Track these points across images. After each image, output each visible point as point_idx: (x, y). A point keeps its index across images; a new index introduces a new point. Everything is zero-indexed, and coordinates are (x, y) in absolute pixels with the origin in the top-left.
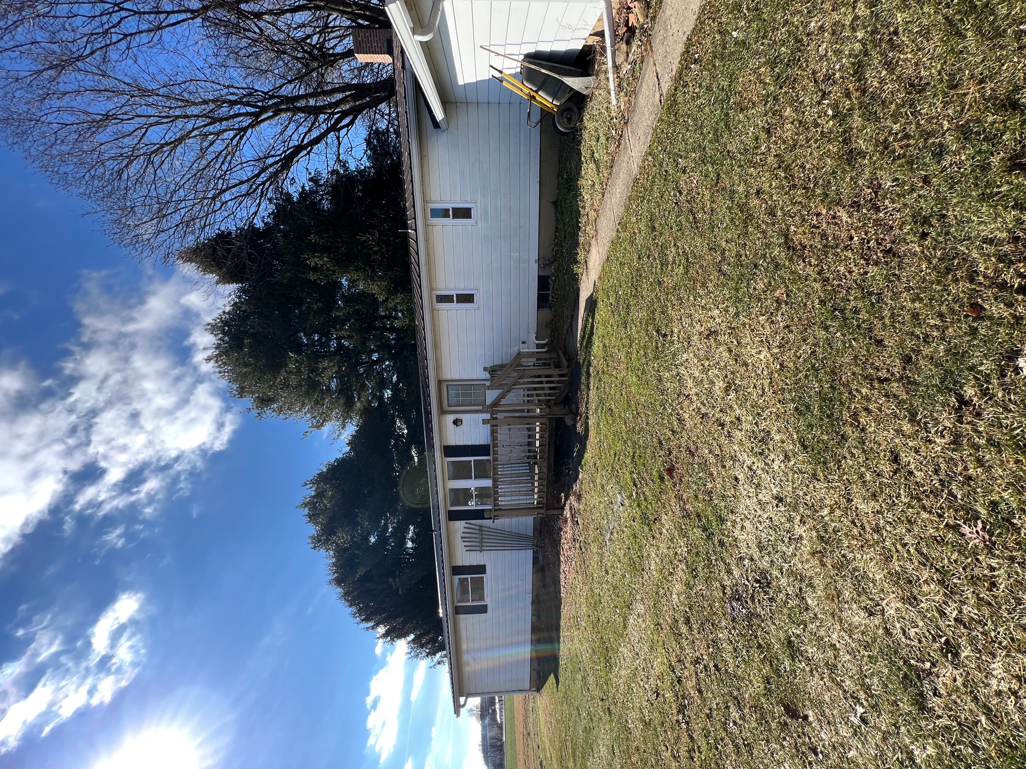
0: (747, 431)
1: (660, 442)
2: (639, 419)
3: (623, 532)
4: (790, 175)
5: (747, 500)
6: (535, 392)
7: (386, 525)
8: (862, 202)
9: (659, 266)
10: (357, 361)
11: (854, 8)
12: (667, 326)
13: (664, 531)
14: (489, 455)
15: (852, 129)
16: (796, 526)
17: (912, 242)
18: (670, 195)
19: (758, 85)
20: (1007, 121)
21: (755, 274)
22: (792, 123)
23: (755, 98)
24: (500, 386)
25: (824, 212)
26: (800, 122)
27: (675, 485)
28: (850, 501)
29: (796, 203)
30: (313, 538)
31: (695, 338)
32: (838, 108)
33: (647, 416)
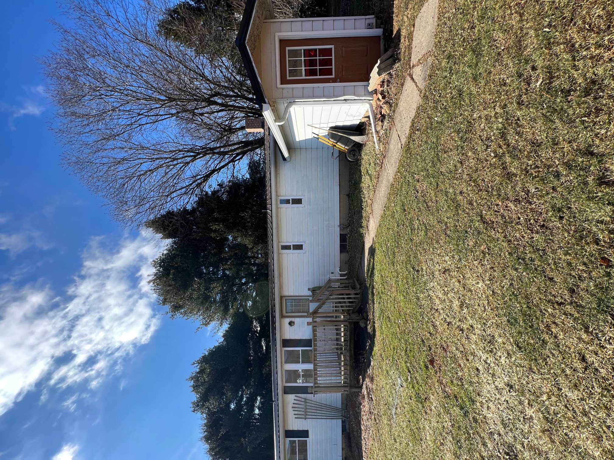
0: (479, 335)
1: (423, 341)
2: (407, 324)
3: (404, 408)
4: (478, 185)
5: (488, 386)
6: (340, 305)
7: (242, 395)
8: (521, 199)
9: (410, 231)
10: (233, 283)
11: (495, 109)
12: (418, 265)
13: (433, 408)
14: (311, 347)
15: (506, 163)
16: (526, 408)
17: (555, 221)
18: (412, 193)
19: (452, 141)
20: (590, 161)
21: (466, 236)
22: (473, 159)
23: (451, 147)
24: (318, 300)
25: (500, 203)
26: (478, 159)
27: (436, 373)
28: (560, 389)
29: (483, 198)
30: (194, 403)
31: (437, 273)
32: (496, 153)
33: (413, 322)
